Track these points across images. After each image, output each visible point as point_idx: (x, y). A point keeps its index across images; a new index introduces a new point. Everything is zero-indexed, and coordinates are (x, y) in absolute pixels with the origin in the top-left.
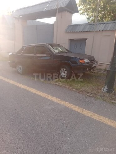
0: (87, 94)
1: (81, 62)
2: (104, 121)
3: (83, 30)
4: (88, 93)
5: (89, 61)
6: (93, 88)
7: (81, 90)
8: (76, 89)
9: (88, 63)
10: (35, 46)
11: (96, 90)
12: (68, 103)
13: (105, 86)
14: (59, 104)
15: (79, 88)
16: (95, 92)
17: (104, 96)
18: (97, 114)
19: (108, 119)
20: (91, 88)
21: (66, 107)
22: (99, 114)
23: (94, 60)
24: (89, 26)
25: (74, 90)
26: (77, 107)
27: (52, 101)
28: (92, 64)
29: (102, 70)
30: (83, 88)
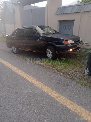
0: (68, 77)
1: (65, 43)
2: (79, 113)
3: (71, 11)
4: (69, 75)
5: (73, 42)
6: (75, 69)
7: (63, 71)
8: (58, 71)
9: (73, 44)
10: (25, 28)
11: (77, 72)
12: (47, 86)
13: (87, 69)
14: (37, 88)
15: (61, 69)
16: (76, 74)
17: (85, 79)
18: (74, 102)
19: (84, 109)
20: (73, 69)
21: (43, 91)
22: (75, 103)
23: (79, 41)
24: (77, 7)
25: (56, 71)
26: (54, 91)
27: (32, 83)
28: (77, 45)
29: (88, 49)
30: (65, 69)
